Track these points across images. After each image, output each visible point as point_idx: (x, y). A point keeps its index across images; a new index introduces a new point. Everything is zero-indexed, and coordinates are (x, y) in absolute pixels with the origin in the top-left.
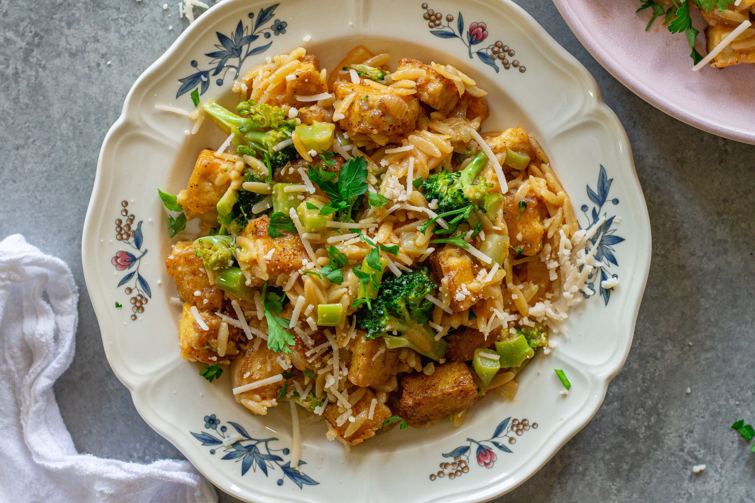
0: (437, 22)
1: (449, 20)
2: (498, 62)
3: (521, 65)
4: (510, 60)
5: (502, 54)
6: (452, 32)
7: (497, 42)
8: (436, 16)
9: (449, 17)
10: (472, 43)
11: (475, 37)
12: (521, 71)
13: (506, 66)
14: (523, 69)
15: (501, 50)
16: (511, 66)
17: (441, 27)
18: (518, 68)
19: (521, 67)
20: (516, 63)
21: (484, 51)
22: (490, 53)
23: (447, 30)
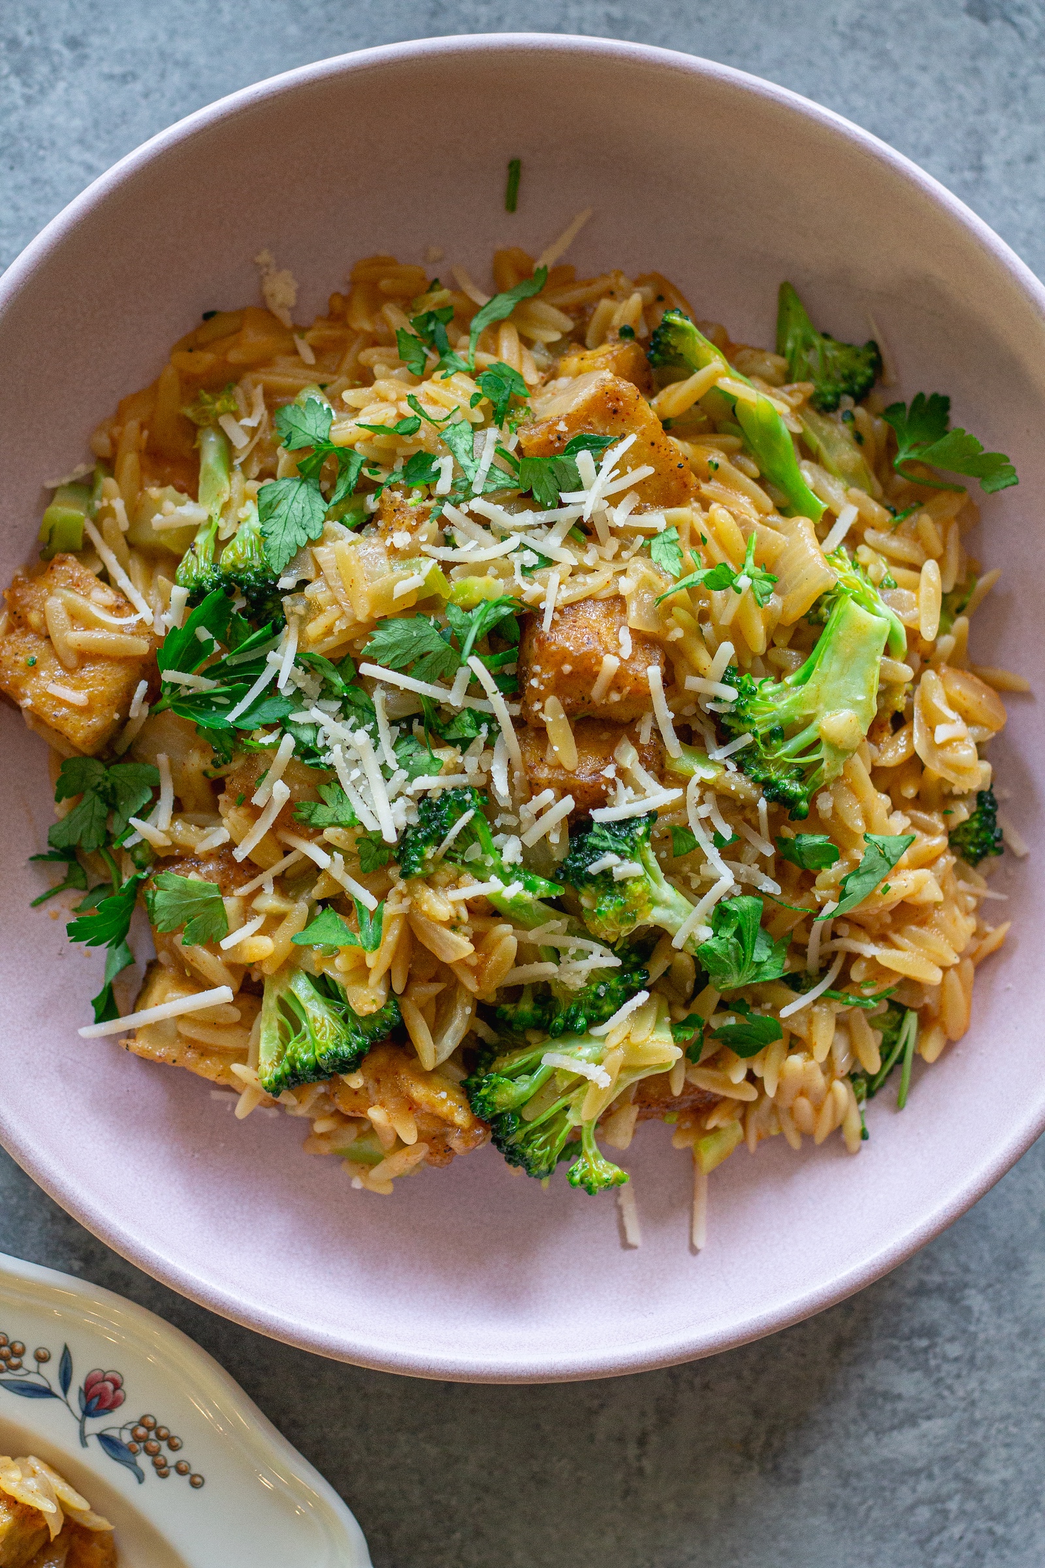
0: (14, 1361)
1: (41, 1359)
2: (144, 1461)
3: (194, 1471)
4: (171, 1458)
5: (154, 1444)
6: (47, 1386)
7: (144, 1417)
8: (12, 1347)
9: (42, 1352)
10: (88, 1412)
11: (96, 1400)
12: (194, 1485)
13: (162, 1470)
14: (198, 1480)
15: (152, 1435)
16: (173, 1472)
17: (21, 1371)
18: (188, 1477)
19: (193, 1476)
20: (183, 1466)
21: (114, 1433)
22: (126, 1438)
23: (33, 1379)
